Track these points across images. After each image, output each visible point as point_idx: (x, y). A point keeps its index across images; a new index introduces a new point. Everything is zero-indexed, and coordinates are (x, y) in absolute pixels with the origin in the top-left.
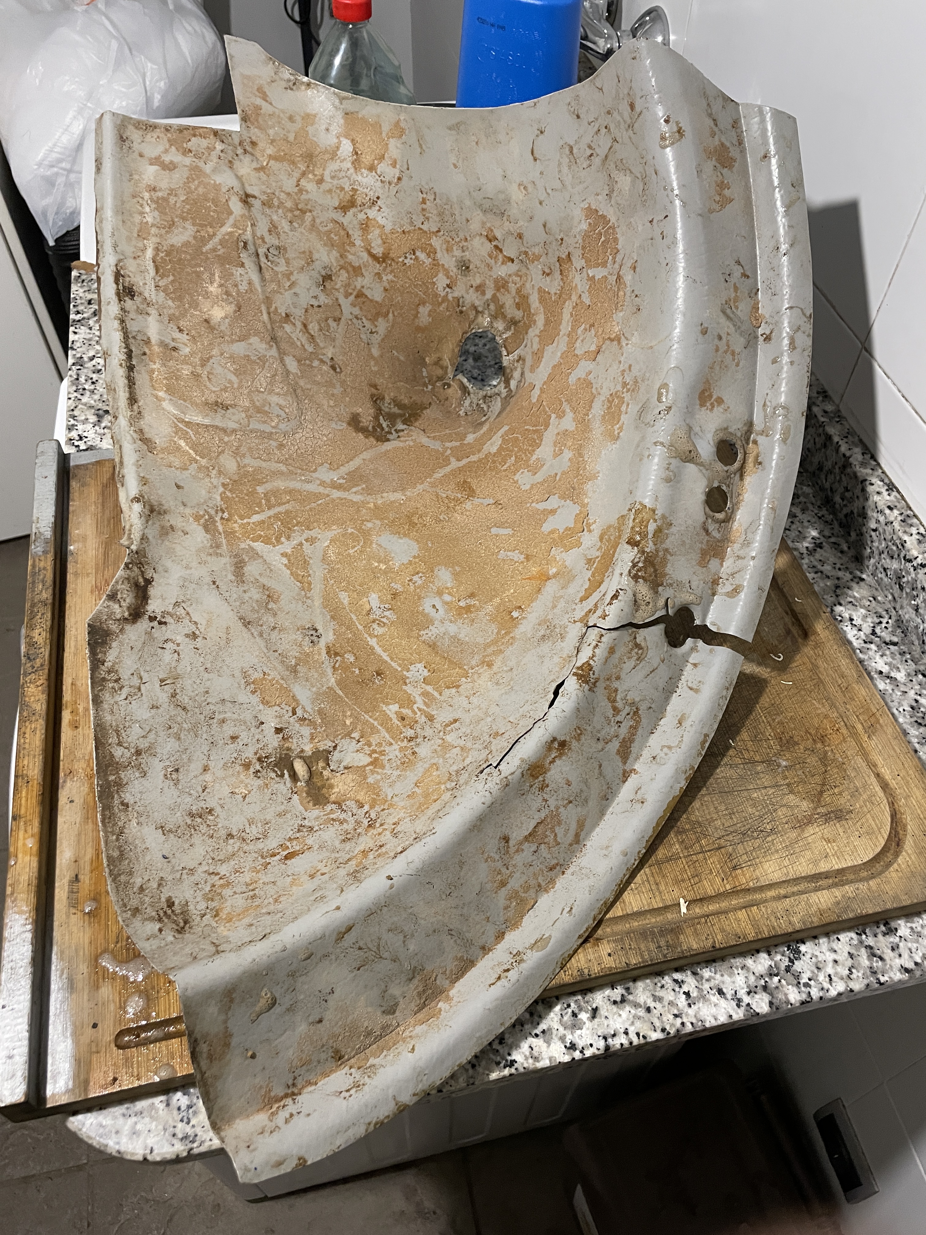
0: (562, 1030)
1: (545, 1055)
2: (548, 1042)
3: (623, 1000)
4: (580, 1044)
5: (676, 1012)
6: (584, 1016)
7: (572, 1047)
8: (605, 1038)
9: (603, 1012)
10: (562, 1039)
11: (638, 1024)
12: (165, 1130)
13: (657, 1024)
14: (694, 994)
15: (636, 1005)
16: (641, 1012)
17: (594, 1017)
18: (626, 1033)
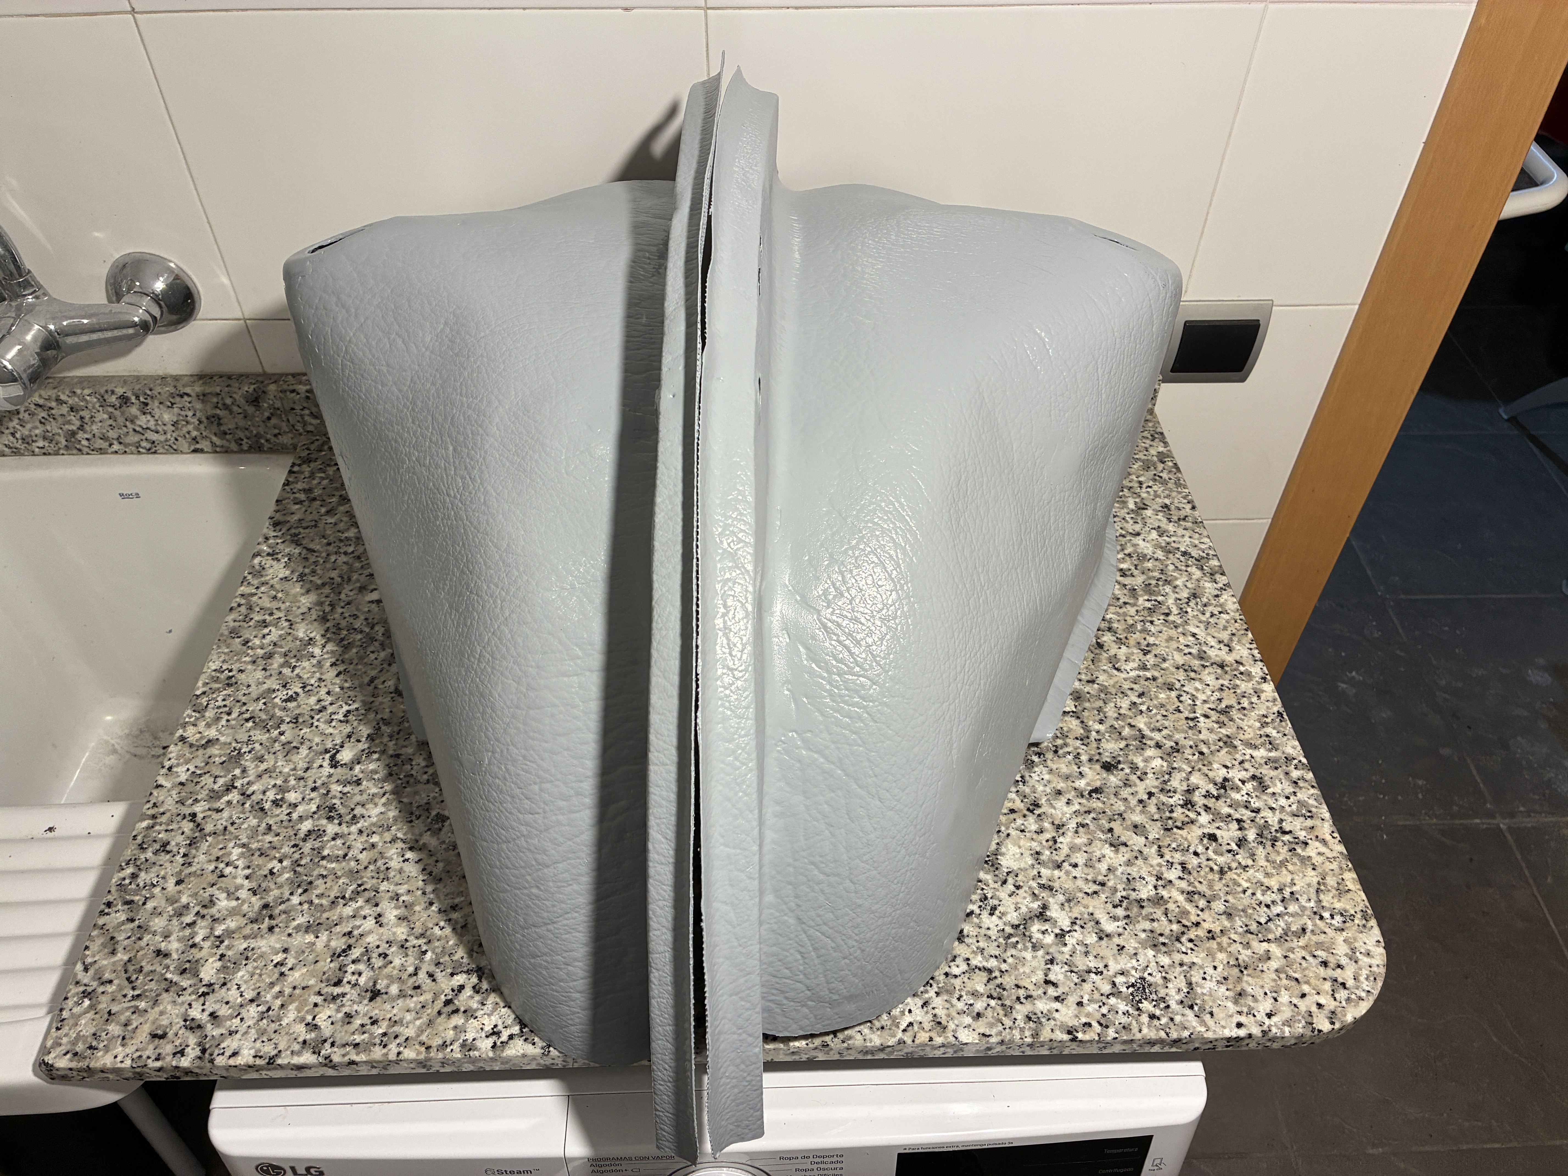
0: (1254, 682)
1: (1272, 694)
2: (1263, 691)
3: (1228, 646)
4: (1261, 674)
5: (1233, 621)
6: (1242, 669)
7: (1264, 679)
8: (1256, 661)
9: (1238, 658)
10: (1259, 683)
11: (1244, 642)
12: (1362, 932)
13: (1243, 632)
14: (1220, 609)
15: (1231, 640)
16: (1235, 639)
17: (1242, 664)
18: (1251, 649)
